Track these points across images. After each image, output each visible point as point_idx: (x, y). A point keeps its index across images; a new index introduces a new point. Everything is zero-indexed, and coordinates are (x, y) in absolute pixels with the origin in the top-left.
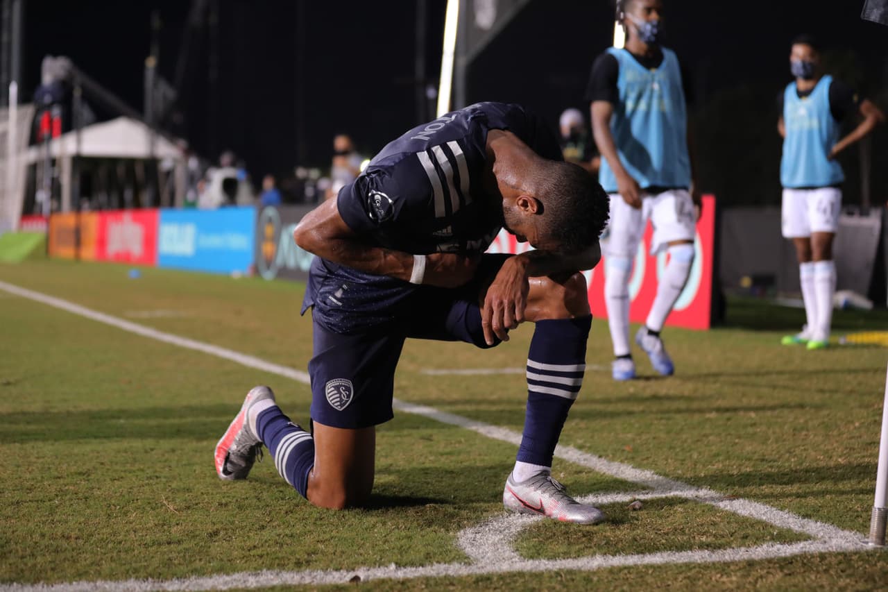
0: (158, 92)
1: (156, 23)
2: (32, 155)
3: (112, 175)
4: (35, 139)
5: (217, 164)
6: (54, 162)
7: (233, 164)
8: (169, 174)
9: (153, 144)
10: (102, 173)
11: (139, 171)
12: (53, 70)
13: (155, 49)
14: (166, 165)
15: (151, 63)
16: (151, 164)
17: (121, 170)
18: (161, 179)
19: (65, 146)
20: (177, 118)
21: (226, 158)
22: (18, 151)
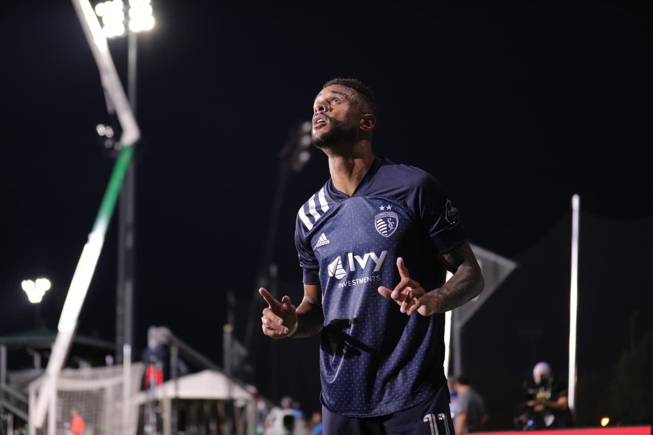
0: (234, 350)
1: (231, 299)
2: (141, 398)
3: (200, 412)
4: (145, 386)
5: (278, 405)
6: (157, 403)
7: (291, 407)
8: (243, 409)
9: (230, 390)
10: (193, 410)
11: (221, 409)
12: (157, 336)
13: (231, 317)
14: (240, 404)
15: (228, 329)
16: (229, 404)
17: (207, 409)
18: (237, 413)
19: (167, 392)
20: (248, 368)
21: (286, 401)
22: (132, 395)
